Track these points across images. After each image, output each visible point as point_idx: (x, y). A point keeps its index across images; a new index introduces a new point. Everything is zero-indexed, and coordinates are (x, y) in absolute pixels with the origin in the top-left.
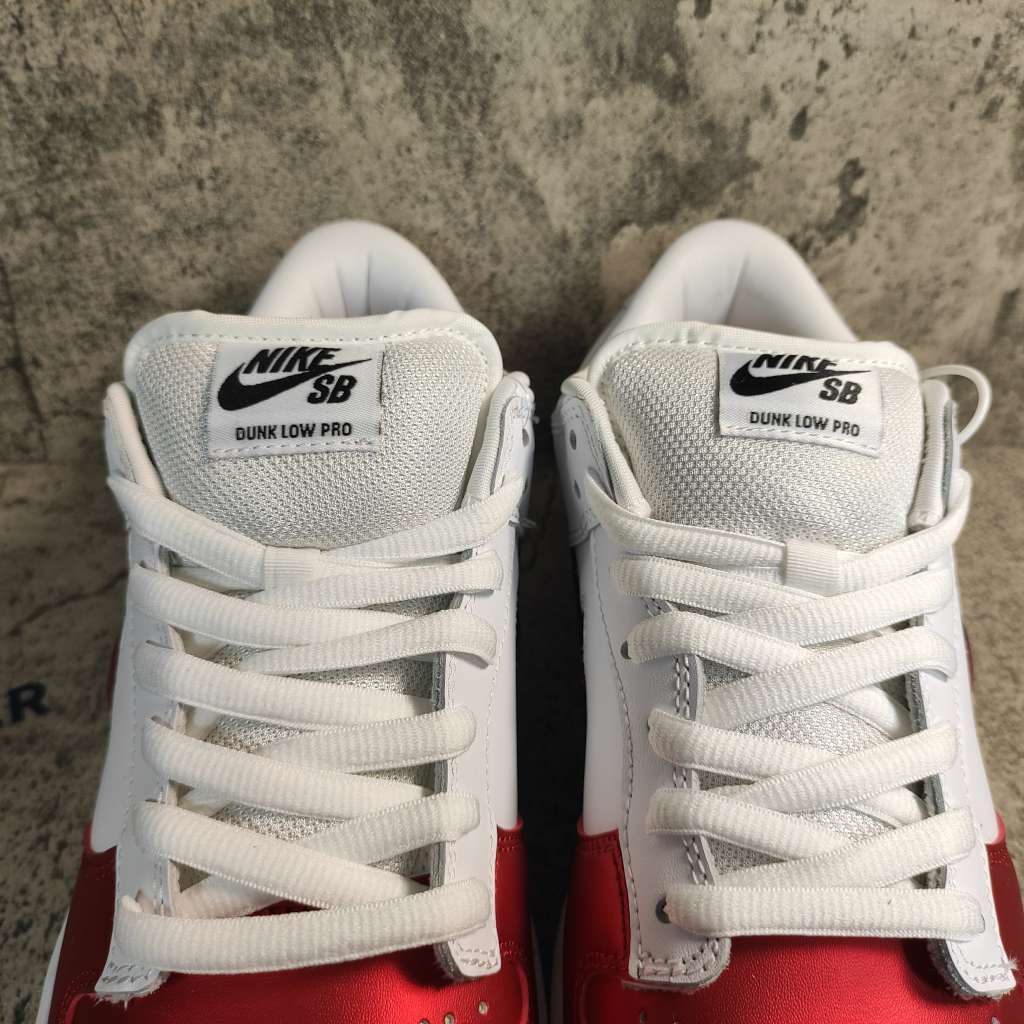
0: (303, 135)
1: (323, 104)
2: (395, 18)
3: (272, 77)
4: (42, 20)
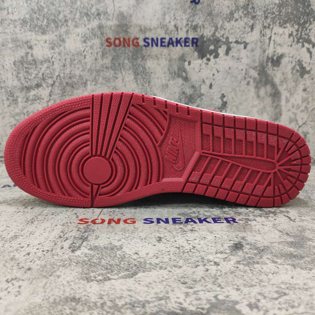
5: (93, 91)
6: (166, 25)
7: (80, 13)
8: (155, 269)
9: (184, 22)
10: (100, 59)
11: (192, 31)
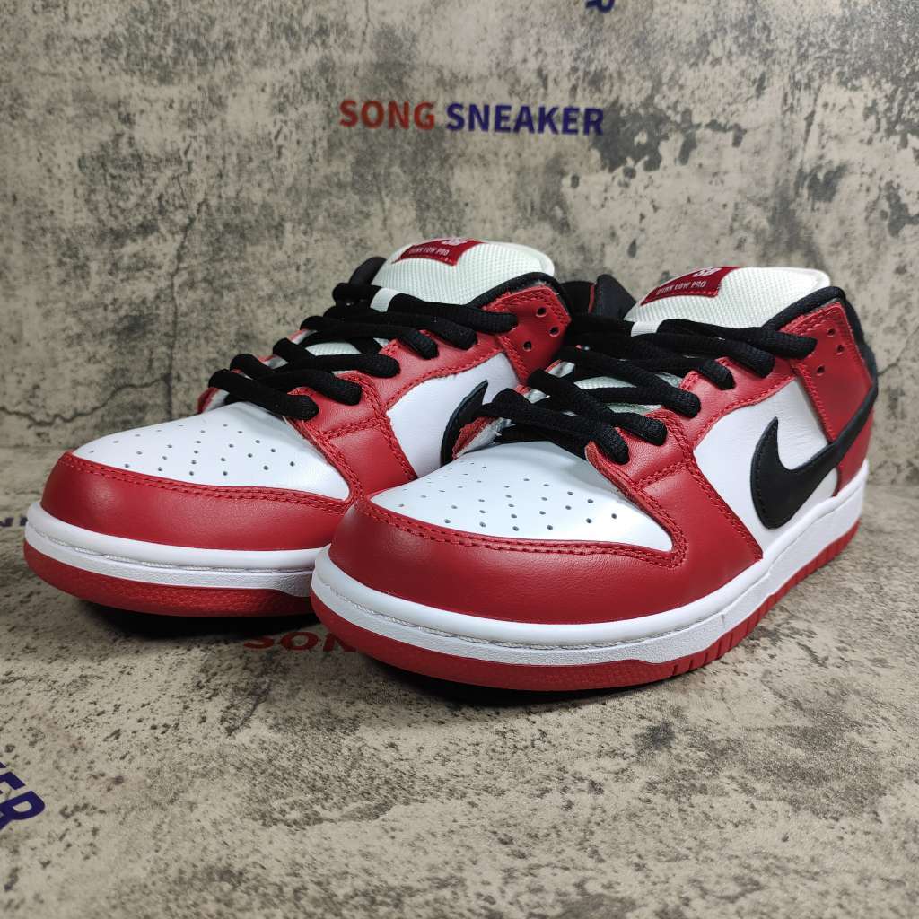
5: (300, 250)
6: (513, 71)
7: (271, 25)
8: (437, 797)
9: (564, 61)
10: (321, 159)
11: (588, 90)
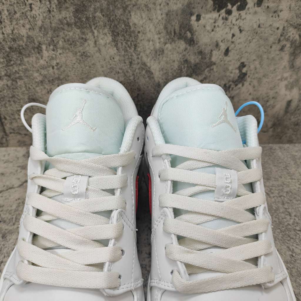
0: (83, 53)
1: (88, 45)
2: (109, 20)
3: (74, 37)
4: (7, 20)
